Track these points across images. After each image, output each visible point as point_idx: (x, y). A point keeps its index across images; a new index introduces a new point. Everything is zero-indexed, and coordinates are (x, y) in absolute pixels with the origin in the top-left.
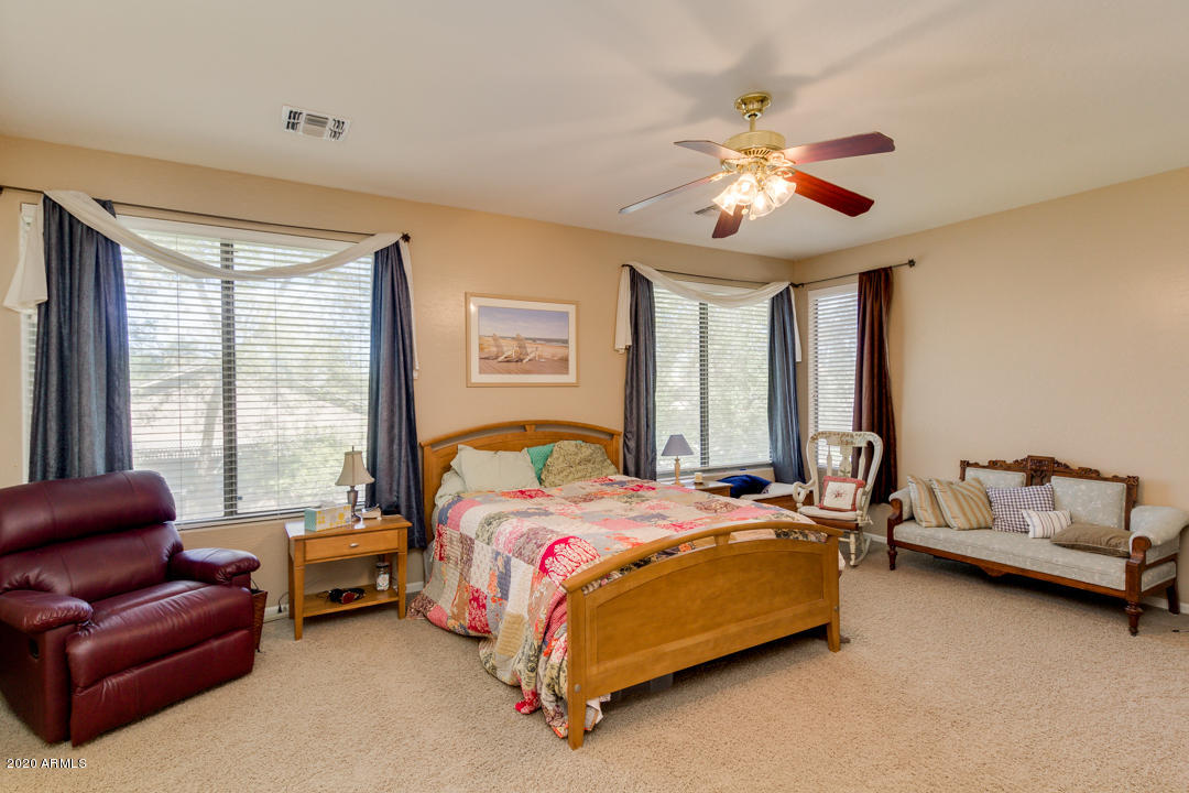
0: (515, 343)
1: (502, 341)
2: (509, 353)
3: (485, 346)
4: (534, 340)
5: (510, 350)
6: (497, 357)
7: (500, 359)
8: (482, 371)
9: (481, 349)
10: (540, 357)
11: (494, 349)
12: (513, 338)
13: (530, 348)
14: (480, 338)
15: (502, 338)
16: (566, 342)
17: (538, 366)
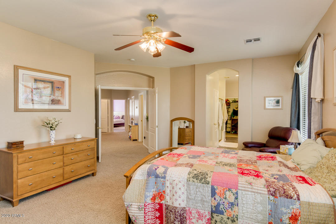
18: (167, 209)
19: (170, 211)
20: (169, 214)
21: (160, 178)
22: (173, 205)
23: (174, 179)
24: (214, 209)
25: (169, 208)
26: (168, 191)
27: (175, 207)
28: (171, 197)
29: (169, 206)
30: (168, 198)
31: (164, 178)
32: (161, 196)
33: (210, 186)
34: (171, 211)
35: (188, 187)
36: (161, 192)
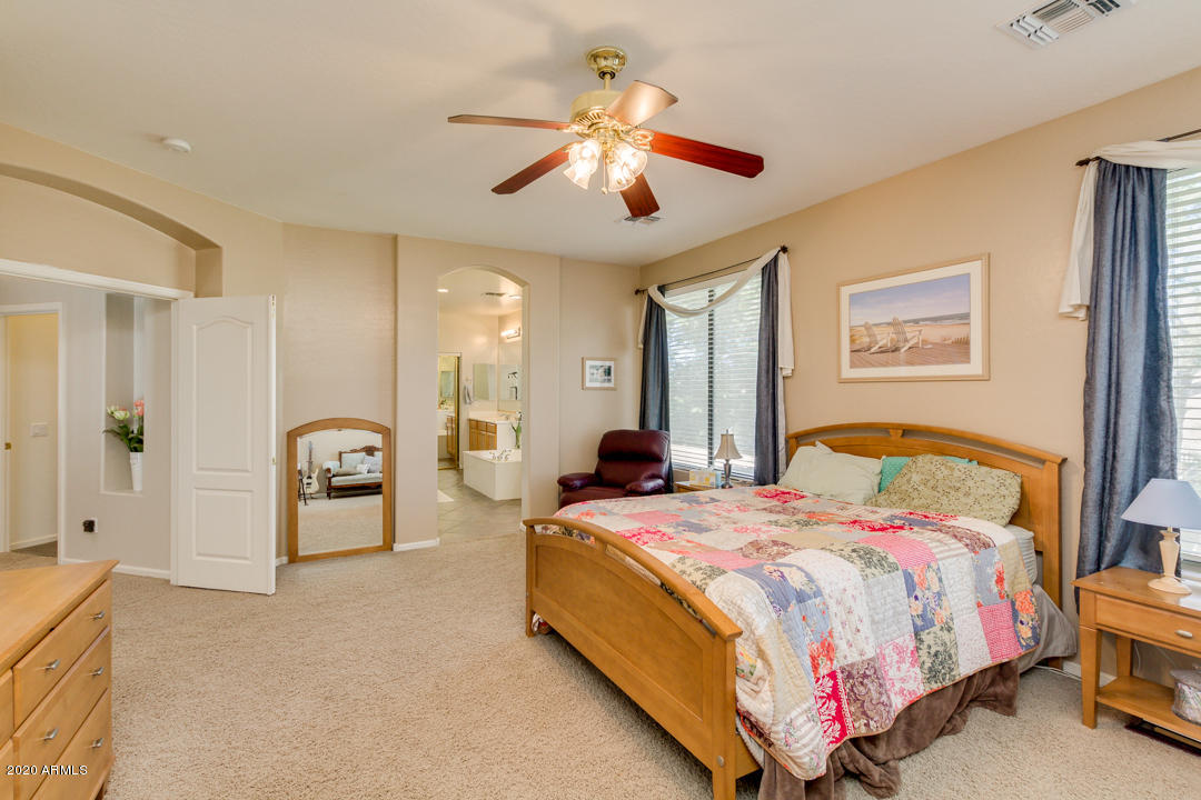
0: (892, 329)
1: (875, 329)
2: (885, 341)
3: (857, 337)
4: (916, 322)
5: (884, 338)
6: (869, 350)
7: (872, 350)
8: (853, 365)
9: (852, 340)
10: (925, 342)
11: (867, 340)
12: (889, 324)
13: (910, 331)
14: (851, 329)
15: (875, 325)
16: (966, 316)
17: (920, 354)
18: (850, 676)
19: (860, 679)
20: (861, 688)
21: (810, 598)
22: (864, 658)
23: (841, 586)
24: (919, 622)
25: (854, 672)
26: (838, 629)
27: (870, 659)
28: (851, 640)
29: (852, 665)
30: (842, 645)
31: (818, 593)
32: (828, 649)
33: (900, 572)
34: (865, 676)
35: (870, 594)
36: (826, 639)
